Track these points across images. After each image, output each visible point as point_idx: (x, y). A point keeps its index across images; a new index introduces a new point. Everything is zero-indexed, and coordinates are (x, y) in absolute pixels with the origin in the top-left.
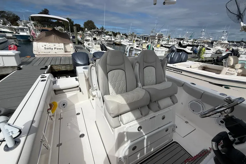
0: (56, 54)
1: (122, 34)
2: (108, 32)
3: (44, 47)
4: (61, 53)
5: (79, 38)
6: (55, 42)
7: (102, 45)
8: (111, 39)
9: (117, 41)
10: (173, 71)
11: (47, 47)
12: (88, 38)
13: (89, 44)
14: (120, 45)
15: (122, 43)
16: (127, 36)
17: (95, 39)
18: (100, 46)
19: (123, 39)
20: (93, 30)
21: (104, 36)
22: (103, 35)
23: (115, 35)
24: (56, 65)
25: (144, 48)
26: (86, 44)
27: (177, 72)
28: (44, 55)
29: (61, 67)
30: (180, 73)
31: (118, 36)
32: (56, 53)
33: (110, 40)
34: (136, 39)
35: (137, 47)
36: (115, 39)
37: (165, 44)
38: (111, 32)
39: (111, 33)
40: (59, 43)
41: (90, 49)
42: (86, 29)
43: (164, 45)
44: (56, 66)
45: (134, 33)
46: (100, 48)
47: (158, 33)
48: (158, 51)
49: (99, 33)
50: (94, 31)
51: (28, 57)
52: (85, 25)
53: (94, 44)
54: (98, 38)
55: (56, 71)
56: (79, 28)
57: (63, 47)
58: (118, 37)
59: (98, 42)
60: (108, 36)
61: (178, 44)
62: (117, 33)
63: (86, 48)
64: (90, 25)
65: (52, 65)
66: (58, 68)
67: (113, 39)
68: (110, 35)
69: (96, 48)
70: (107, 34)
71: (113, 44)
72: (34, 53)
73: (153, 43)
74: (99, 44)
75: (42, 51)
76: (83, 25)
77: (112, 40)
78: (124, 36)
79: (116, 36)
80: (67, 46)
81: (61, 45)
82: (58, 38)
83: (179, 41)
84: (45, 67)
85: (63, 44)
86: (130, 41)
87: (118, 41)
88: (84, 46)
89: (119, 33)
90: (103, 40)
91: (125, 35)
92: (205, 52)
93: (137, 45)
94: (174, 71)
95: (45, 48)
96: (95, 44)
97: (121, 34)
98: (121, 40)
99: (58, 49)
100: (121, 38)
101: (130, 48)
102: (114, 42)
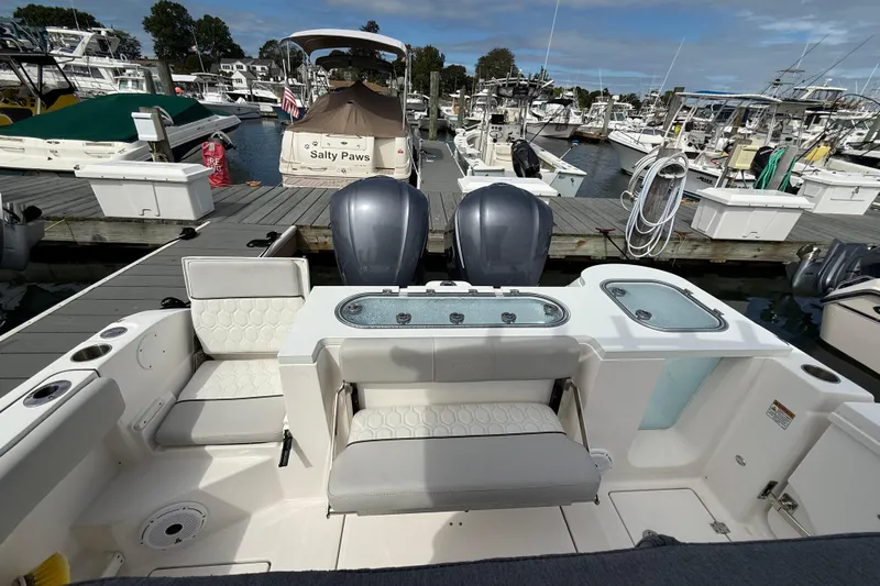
0: (342, 174)
1: (621, 96)
2: (559, 90)
3: (312, 148)
5: (450, 112)
6: (346, 133)
7: (519, 147)
8: (568, 118)
9: (593, 124)
11: (319, 150)
12: (478, 115)
13: (471, 141)
14: (602, 141)
15: (612, 136)
16: (637, 105)
17: (498, 120)
18: (513, 148)
19: (620, 117)
20: (493, 79)
21: (542, 107)
22: (540, 103)
23: (586, 99)
26: (460, 139)
28: (306, 177)
31: (601, 105)
32: (344, 171)
33: (562, 120)
34: (687, 117)
35: (691, 155)
36: (584, 119)
37: (858, 146)
38: (571, 90)
39: (570, 94)
40: (359, 135)
41: (469, 161)
43: (849, 150)
44: (313, 232)
45: (682, 89)
46: (510, 158)
47: (811, 89)
49: (523, 93)
50: (499, 87)
51: (253, 183)
52: (479, 67)
53: (490, 139)
54: (512, 115)
55: (315, 249)
56: (456, 80)
57: (369, 152)
58: (598, 110)
59: (506, 130)
60: (556, 106)
62: (598, 93)
63: (456, 156)
64: (497, 63)
66: (321, 240)
67: (575, 119)
68: (565, 102)
69: (495, 156)
70: (552, 95)
71: (570, 139)
72: (282, 169)
73: (783, 137)
74: (509, 139)
75: (303, 164)
76: (474, 69)
77: (571, 122)
78: (627, 105)
79: (589, 107)
80: (385, 148)
81: (368, 142)
82: (362, 118)
84: (269, 235)
85: (371, 140)
86: (649, 125)
87: (595, 126)
88: (453, 146)
89: (606, 94)
90: (535, 120)
91: (632, 99)
93: (692, 149)
95: (314, 155)
96: (495, 141)
97: (616, 97)
98: (612, 124)
99: (352, 158)
100: (614, 113)
101: (662, 172)
102: (579, 129)
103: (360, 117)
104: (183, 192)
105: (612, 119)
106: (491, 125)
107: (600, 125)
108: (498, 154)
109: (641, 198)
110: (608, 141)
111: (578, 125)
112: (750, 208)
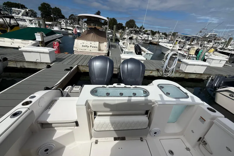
1: (162, 33)
2: (146, 31)
3: (82, 44)
4: (95, 51)
5: (118, 35)
6: (91, 41)
7: (136, 46)
9: (155, 40)
11: (84, 45)
12: (126, 36)
13: (124, 43)
14: (157, 44)
15: (160, 44)
17: (131, 38)
19: (162, 39)
21: (142, 35)
23: (153, 33)
26: (121, 43)
28: (80, 52)
29: (87, 68)
31: (157, 35)
32: (90, 50)
33: (147, 39)
35: (179, 50)
36: (153, 38)
38: (150, 31)
39: (149, 32)
40: (95, 41)
41: (123, 49)
42: (127, 28)
44: (82, 67)
45: (177, 33)
46: (134, 49)
47: (210, 34)
48: (213, 59)
49: (137, 33)
50: (131, 30)
51: (66, 53)
52: (126, 24)
53: (129, 43)
56: (120, 27)
57: (97, 46)
58: (156, 37)
59: (133, 41)
60: (146, 35)
62: (156, 32)
63: (120, 47)
64: (131, 24)
65: (79, 65)
68: (148, 34)
71: (149, 44)
72: (74, 49)
73: (203, 46)
74: (134, 44)
75: (80, 48)
76: (125, 24)
77: (149, 39)
79: (154, 35)
80: (101, 45)
81: (97, 44)
85: (98, 43)
86: (169, 41)
88: (119, 45)
89: (158, 32)
90: (140, 38)
91: (165, 34)
93: (180, 48)
95: (83, 46)
96: (130, 44)
99: (93, 47)
100: (160, 38)
101: (172, 55)
102: (151, 41)
103: (95, 36)
104: (48, 55)
105: (160, 39)
106: (129, 40)
107: (157, 40)
108: (131, 47)
109: (167, 61)
111: (151, 40)
112: (194, 65)
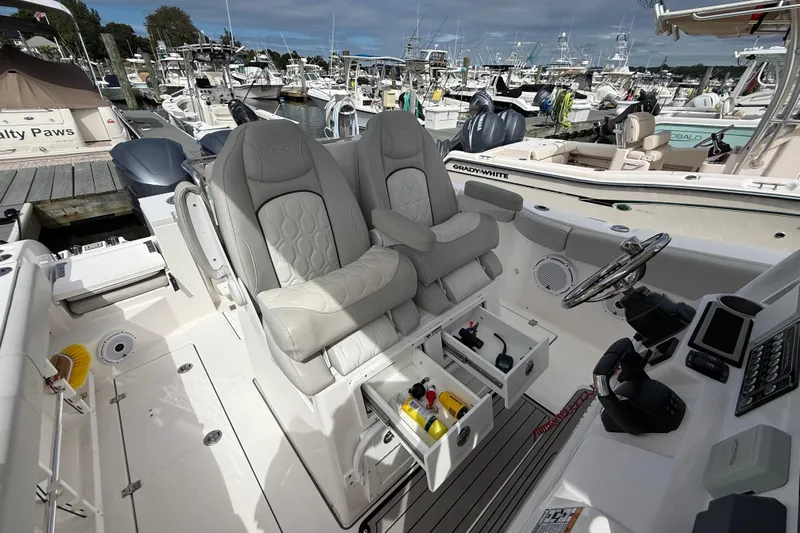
0: (42, 154)
1: (309, 59)
2: (252, 54)
4: (70, 148)
5: (137, 80)
6: (27, 106)
7: (235, 106)
8: (268, 79)
9: (293, 84)
10: (481, 174)
12: (175, 81)
13: (182, 106)
14: (304, 100)
15: (311, 93)
16: (325, 66)
17: (203, 83)
18: (230, 107)
19: (314, 78)
20: (185, 45)
21: (240, 70)
22: (237, 66)
23: (282, 62)
24: (57, 200)
25: (389, 105)
26: (169, 105)
27: (495, 177)
29: (82, 205)
30: (502, 179)
31: (293, 66)
32: (44, 150)
33: (265, 83)
34: (359, 74)
35: (366, 103)
36: (284, 81)
37: (456, 89)
38: (263, 53)
39: (263, 56)
40: (48, 108)
41: (190, 123)
42: (162, 46)
43: (453, 93)
44: (57, 205)
45: (348, 53)
46: (232, 118)
47: (430, 51)
48: (435, 112)
49: (219, 58)
50: (194, 52)
52: (151, 28)
53: (203, 103)
54: (215, 79)
55: (66, 222)
57: (70, 125)
58: (294, 72)
59: (217, 93)
60: (254, 70)
61: (495, 86)
62: (287, 57)
63: (173, 123)
64: (173, 27)
65: (39, 202)
66: (69, 211)
67: (275, 81)
68: (263, 65)
69: (215, 118)
70: (247, 59)
71: (278, 99)
73: (419, 86)
74: (222, 102)
76: (145, 29)
77: (273, 83)
78: (315, 66)
79: (285, 69)
80: (89, 120)
81: (63, 117)
82: (39, 89)
83: (497, 76)
84: (6, 213)
85: (66, 113)
86: (337, 82)
87: (295, 86)
88: (166, 114)
89: (296, 56)
90: (238, 84)
91: (318, 61)
92: (573, 106)
93: (367, 98)
94: (485, 175)
96: (209, 104)
97: (304, 60)
98: (308, 84)
99: (49, 133)
100: (307, 74)
102: (283, 90)
105: (308, 79)
106: (199, 90)
107: (300, 85)
108: (217, 115)
110: (310, 98)
111: (282, 86)
